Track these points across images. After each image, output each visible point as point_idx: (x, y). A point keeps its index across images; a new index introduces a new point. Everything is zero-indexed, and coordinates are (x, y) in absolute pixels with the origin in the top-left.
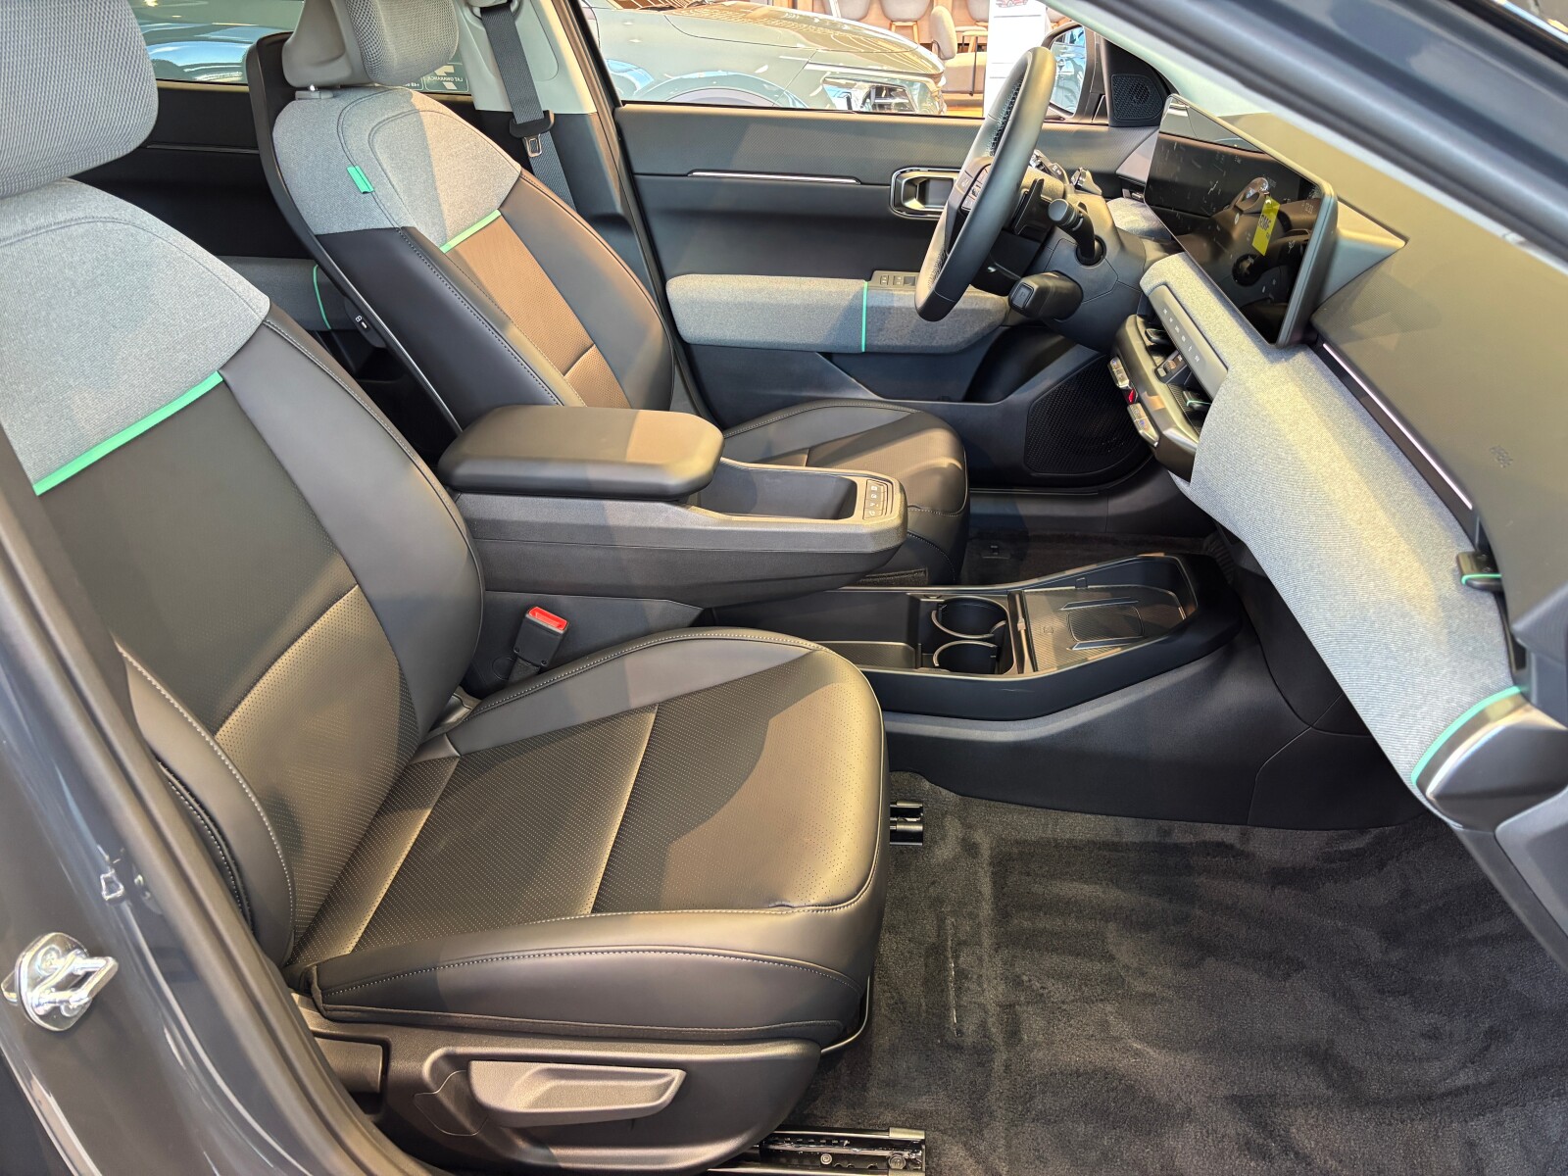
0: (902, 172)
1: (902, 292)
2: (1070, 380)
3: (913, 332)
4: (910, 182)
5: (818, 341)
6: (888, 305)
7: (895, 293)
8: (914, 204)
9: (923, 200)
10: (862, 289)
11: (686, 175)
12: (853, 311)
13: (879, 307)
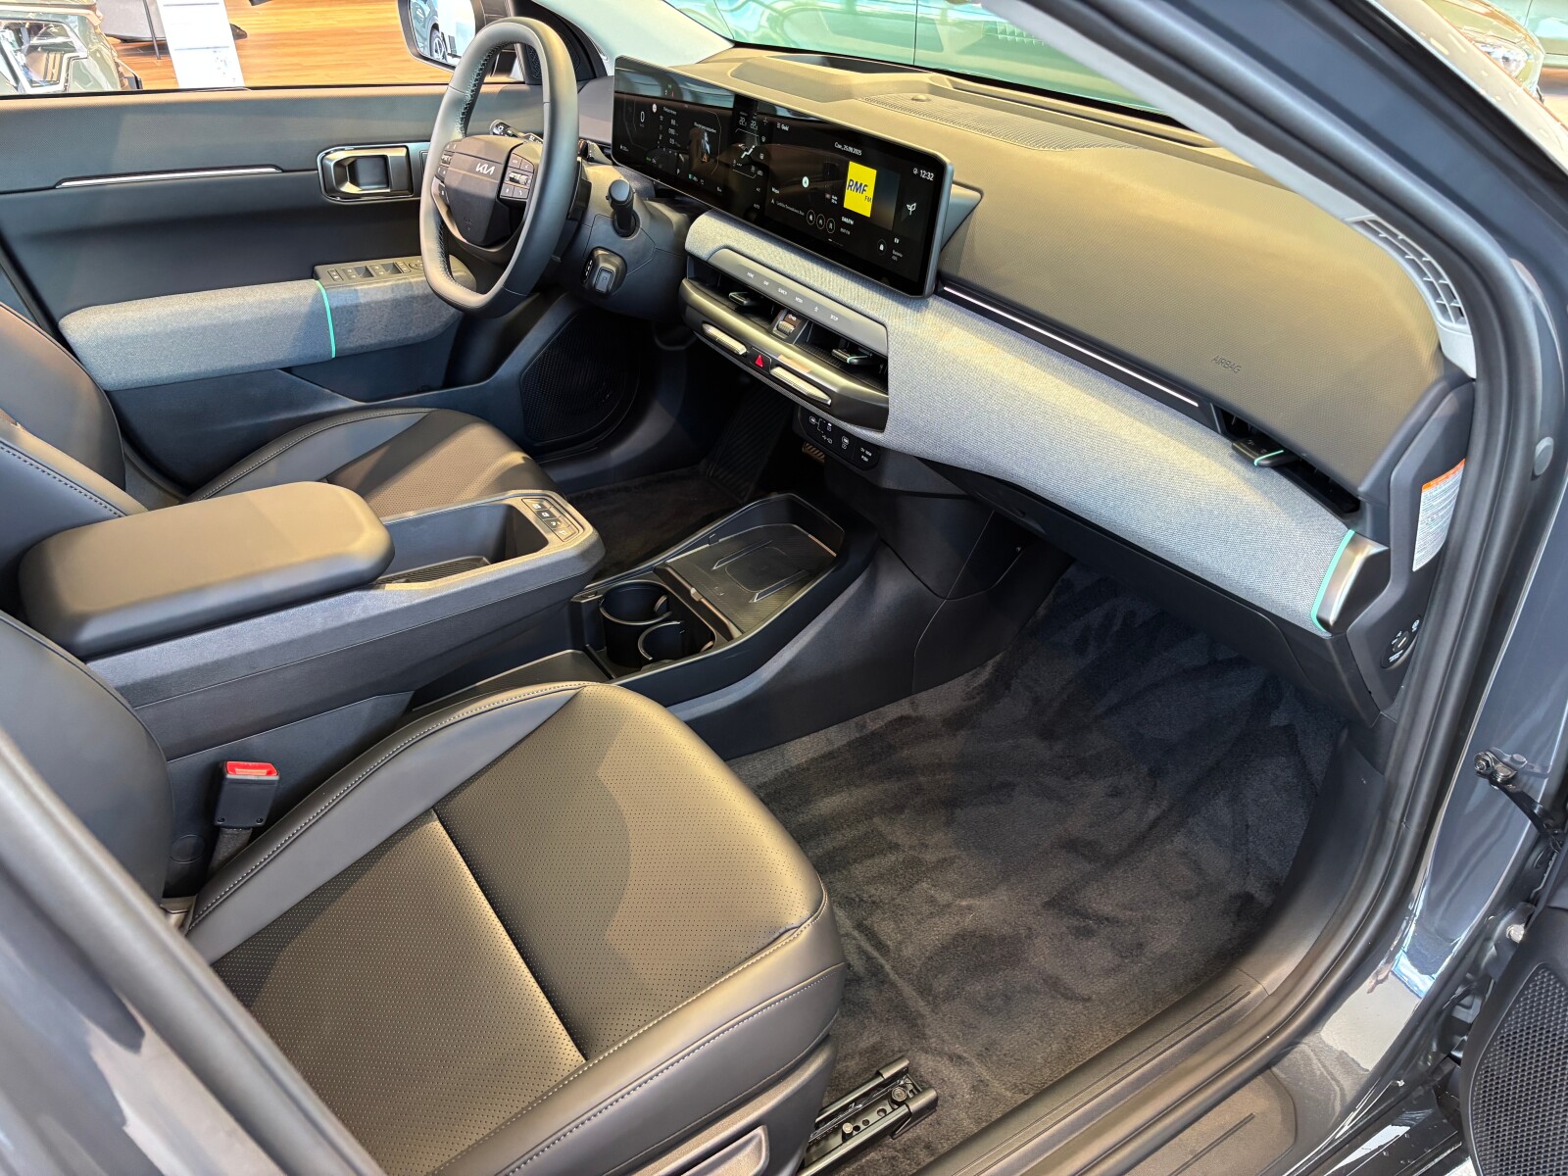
0: (327, 154)
1: (366, 287)
2: (553, 344)
3: (386, 326)
4: (339, 164)
5: (281, 357)
6: (355, 302)
7: (358, 288)
8: (349, 188)
9: (355, 182)
10: (319, 290)
11: (54, 188)
12: (316, 316)
13: (345, 307)
